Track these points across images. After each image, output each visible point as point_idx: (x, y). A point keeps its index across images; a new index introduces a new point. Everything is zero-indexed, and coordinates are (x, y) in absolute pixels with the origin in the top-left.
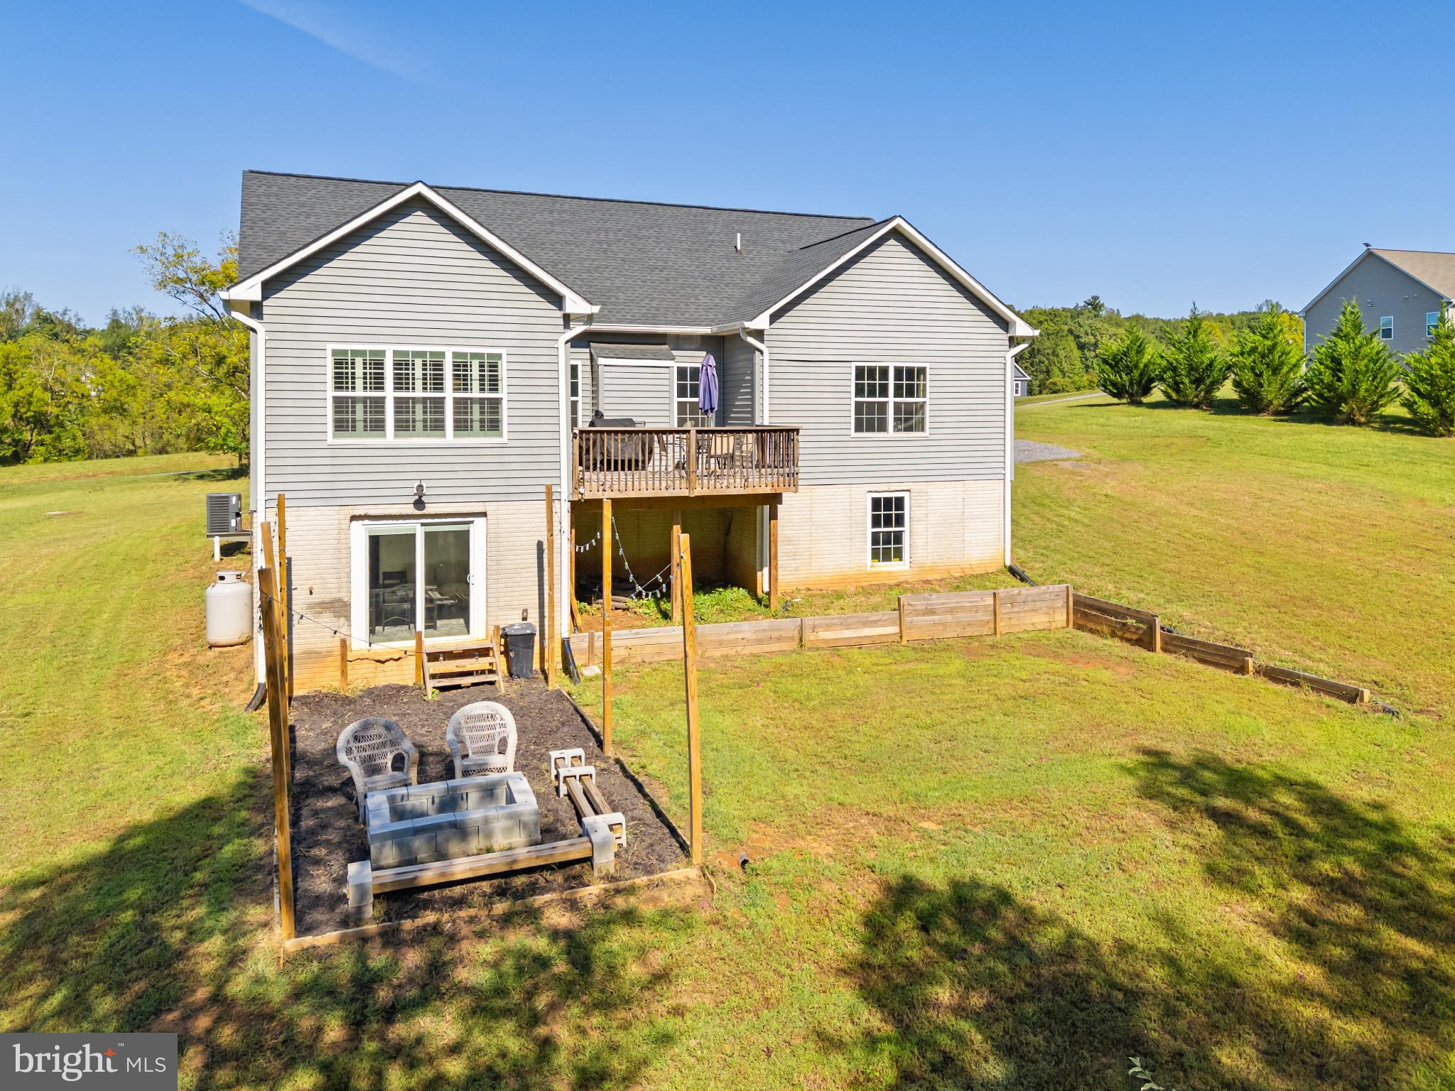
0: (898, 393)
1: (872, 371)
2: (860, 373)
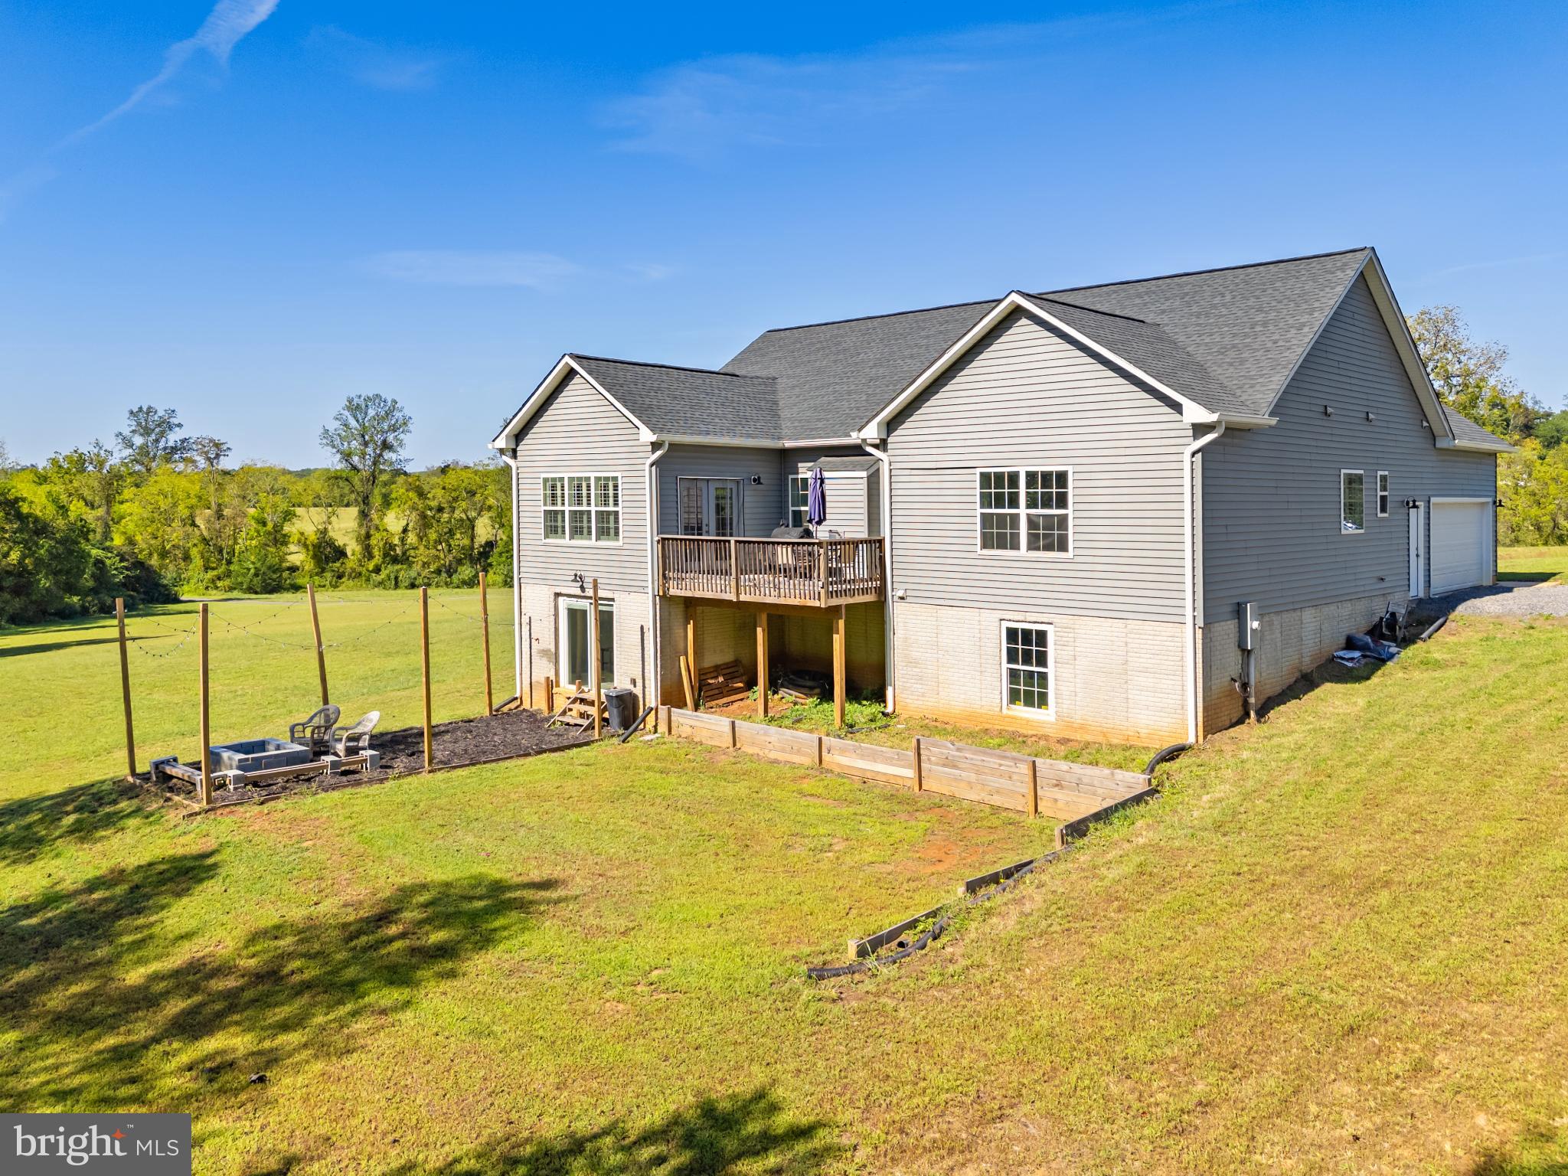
0: (1032, 503)
1: (999, 477)
2: (985, 478)
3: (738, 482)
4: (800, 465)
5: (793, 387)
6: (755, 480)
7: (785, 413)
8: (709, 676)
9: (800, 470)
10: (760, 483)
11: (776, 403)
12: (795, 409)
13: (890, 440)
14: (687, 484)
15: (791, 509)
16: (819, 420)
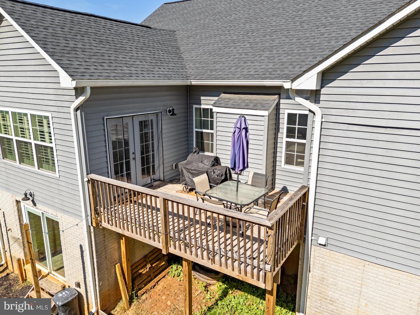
3: (157, 114)
4: (202, 98)
5: (188, 37)
6: (170, 111)
7: (186, 56)
8: (139, 267)
9: (202, 102)
10: (173, 114)
11: (178, 48)
12: (194, 53)
13: (323, 91)
14: (114, 122)
15: (195, 130)
16: (215, 63)
